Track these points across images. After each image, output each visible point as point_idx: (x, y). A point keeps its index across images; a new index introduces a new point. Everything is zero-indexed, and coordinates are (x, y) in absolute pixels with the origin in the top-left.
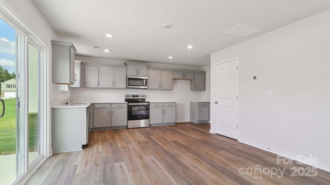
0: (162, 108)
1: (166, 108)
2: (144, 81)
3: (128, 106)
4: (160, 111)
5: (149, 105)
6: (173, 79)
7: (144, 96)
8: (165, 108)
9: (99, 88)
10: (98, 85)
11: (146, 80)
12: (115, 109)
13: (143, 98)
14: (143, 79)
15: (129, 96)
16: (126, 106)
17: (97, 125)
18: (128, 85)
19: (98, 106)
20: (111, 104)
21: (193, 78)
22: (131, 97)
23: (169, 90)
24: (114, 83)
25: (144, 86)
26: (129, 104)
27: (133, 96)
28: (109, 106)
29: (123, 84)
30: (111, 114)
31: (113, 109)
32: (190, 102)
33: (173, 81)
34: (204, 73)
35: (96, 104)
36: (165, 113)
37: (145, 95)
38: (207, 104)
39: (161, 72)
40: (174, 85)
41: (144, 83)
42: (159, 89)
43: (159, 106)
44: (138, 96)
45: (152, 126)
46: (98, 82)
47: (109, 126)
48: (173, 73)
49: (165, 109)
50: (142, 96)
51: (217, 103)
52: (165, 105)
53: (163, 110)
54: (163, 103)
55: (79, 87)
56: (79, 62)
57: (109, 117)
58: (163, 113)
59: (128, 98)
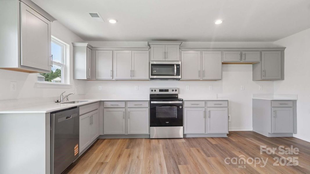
0: (204, 109)
1: (211, 109)
2: (175, 67)
3: (151, 105)
4: (202, 114)
5: (182, 105)
6: (223, 63)
7: (176, 90)
8: (208, 109)
9: (114, 80)
10: (113, 76)
11: (178, 67)
12: (131, 109)
13: (174, 93)
14: (173, 65)
15: (155, 91)
16: (147, 105)
17: (108, 131)
18: (152, 75)
19: (108, 105)
20: (126, 102)
21: (259, 60)
22: (158, 92)
23: (215, 80)
24: (133, 72)
25: (175, 74)
26: (152, 102)
27: (161, 90)
28: (123, 105)
29: (145, 73)
30: (126, 116)
31: (129, 110)
32: (253, 99)
33: (222, 67)
34: (281, 50)
36: (210, 117)
37: (178, 89)
38: (291, 104)
39: (202, 54)
40: (224, 73)
41: (175, 71)
42: (199, 80)
43: (198, 106)
44: (167, 90)
45: (188, 136)
46: (113, 71)
47: (124, 133)
48: (222, 54)
49: (210, 111)
50: (173, 90)
52: (209, 104)
53: (205, 112)
54: (206, 101)
55: (86, 78)
56: (85, 45)
57: (124, 120)
58: (205, 117)
59: (154, 93)
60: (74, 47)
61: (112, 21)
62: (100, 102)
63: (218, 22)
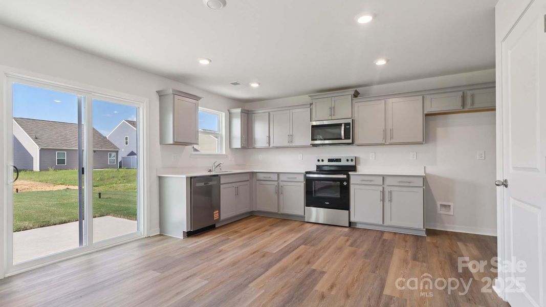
0: (381, 188)
1: (393, 188)
2: (343, 127)
5: (346, 180)
6: (427, 115)
7: (352, 160)
8: (388, 189)
9: (270, 148)
10: (269, 143)
12: (285, 183)
13: (349, 163)
14: (340, 125)
15: (323, 161)
16: (302, 178)
17: (260, 207)
19: (261, 176)
20: (278, 174)
22: (326, 163)
24: (291, 137)
25: (343, 138)
27: (330, 160)
28: (275, 177)
30: (279, 191)
31: (281, 183)
35: (259, 174)
36: (390, 201)
39: (387, 103)
41: (343, 132)
42: (383, 145)
43: (372, 183)
44: (339, 160)
46: (269, 137)
49: (390, 192)
50: (348, 160)
51: (506, 186)
52: (390, 181)
53: (383, 192)
54: (384, 177)
55: (240, 147)
56: (239, 110)
57: (276, 196)
58: (383, 200)
59: (321, 163)
60: (230, 113)
61: (255, 85)
62: (253, 173)
63: (381, 62)
